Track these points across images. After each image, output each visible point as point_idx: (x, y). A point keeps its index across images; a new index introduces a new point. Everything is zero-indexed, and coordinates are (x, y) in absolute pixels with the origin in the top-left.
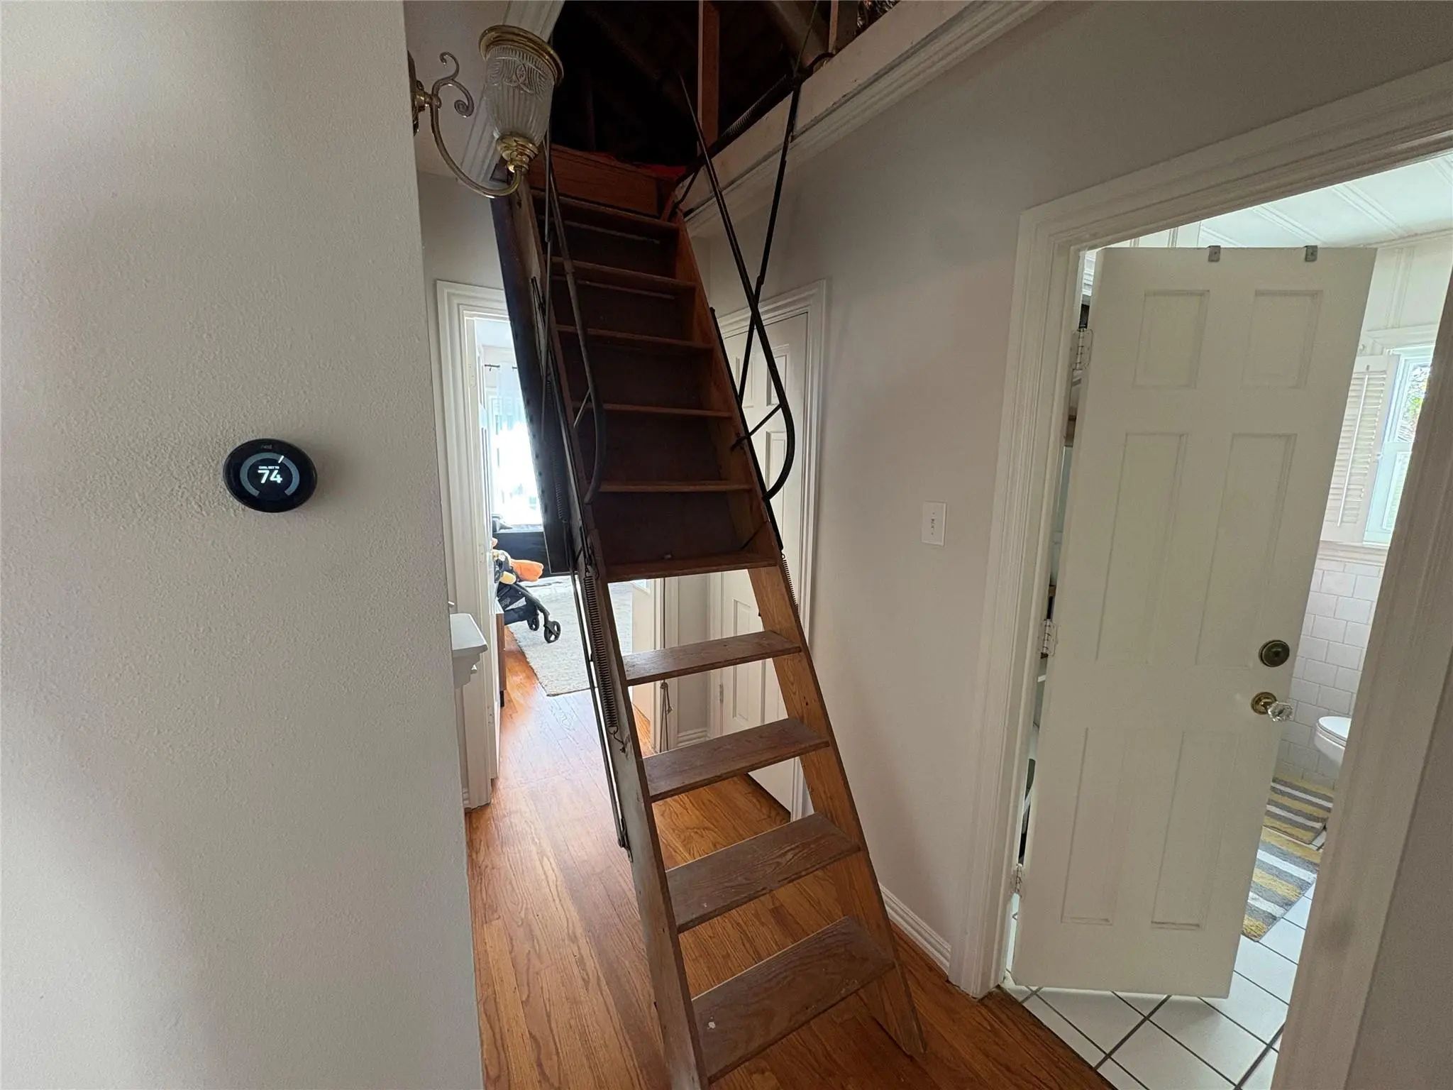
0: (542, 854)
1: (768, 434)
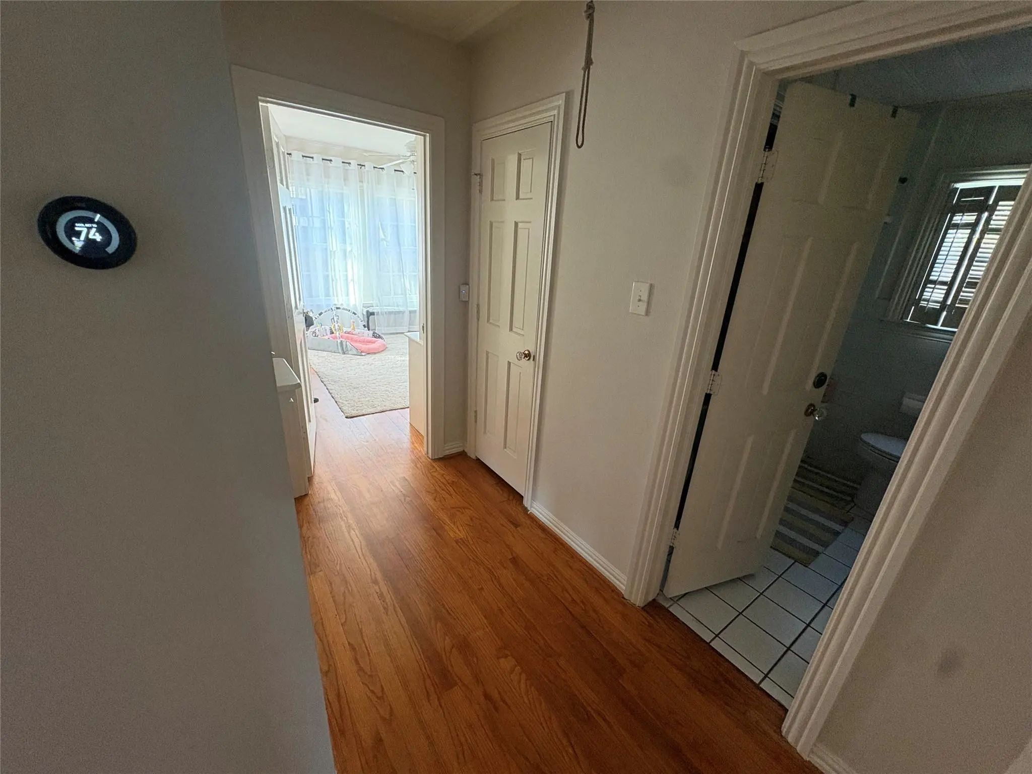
0: (349, 527)
1: (516, 224)
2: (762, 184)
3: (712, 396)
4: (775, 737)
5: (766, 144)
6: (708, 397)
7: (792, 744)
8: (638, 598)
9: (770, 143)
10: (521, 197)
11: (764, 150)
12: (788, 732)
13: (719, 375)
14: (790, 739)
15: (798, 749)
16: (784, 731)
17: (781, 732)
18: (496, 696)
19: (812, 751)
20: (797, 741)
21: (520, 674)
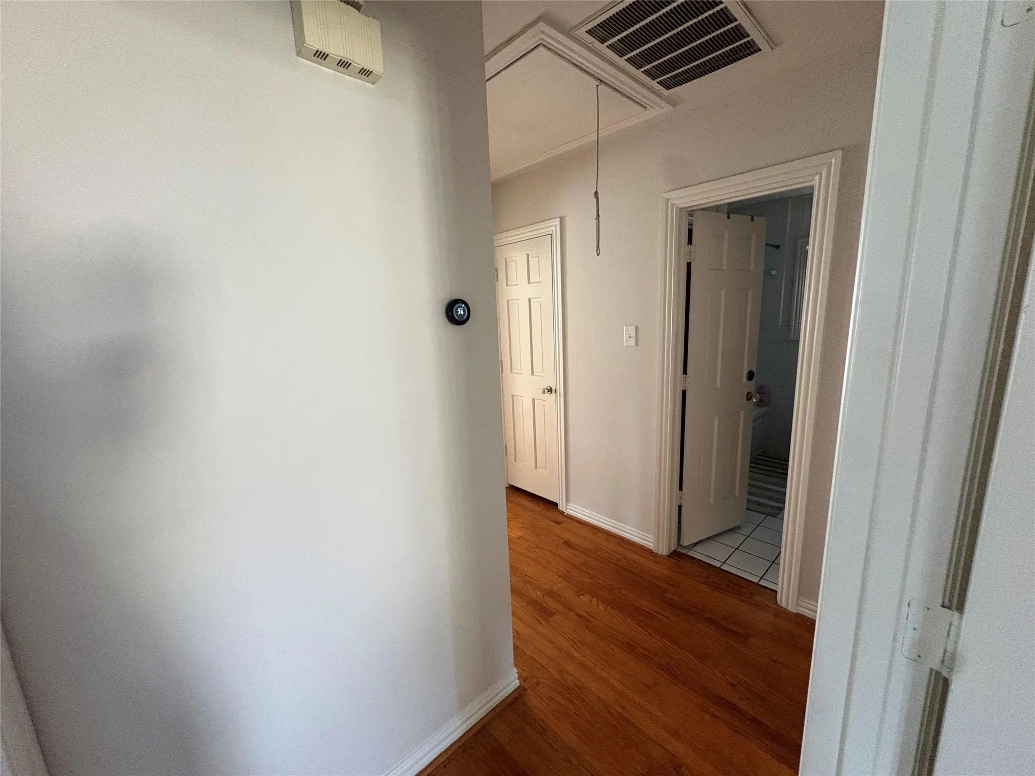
1: (530, 300)
2: (691, 262)
3: (687, 392)
4: (775, 606)
5: (688, 242)
6: (684, 392)
7: (786, 608)
8: (663, 550)
9: (690, 241)
10: (531, 281)
11: (688, 245)
12: (781, 601)
13: (688, 377)
14: (783, 605)
15: (790, 609)
16: (778, 601)
17: (777, 603)
18: (585, 615)
19: (798, 605)
20: (788, 605)
21: (597, 602)
